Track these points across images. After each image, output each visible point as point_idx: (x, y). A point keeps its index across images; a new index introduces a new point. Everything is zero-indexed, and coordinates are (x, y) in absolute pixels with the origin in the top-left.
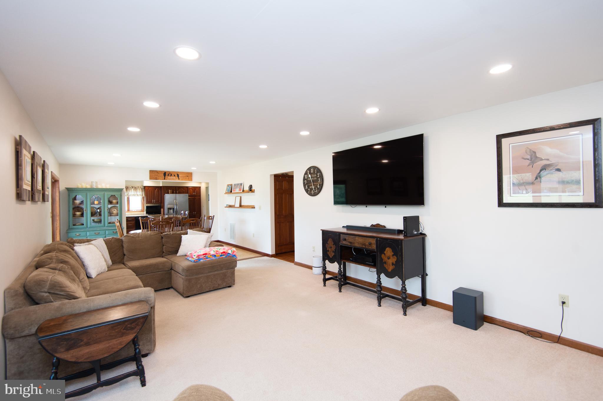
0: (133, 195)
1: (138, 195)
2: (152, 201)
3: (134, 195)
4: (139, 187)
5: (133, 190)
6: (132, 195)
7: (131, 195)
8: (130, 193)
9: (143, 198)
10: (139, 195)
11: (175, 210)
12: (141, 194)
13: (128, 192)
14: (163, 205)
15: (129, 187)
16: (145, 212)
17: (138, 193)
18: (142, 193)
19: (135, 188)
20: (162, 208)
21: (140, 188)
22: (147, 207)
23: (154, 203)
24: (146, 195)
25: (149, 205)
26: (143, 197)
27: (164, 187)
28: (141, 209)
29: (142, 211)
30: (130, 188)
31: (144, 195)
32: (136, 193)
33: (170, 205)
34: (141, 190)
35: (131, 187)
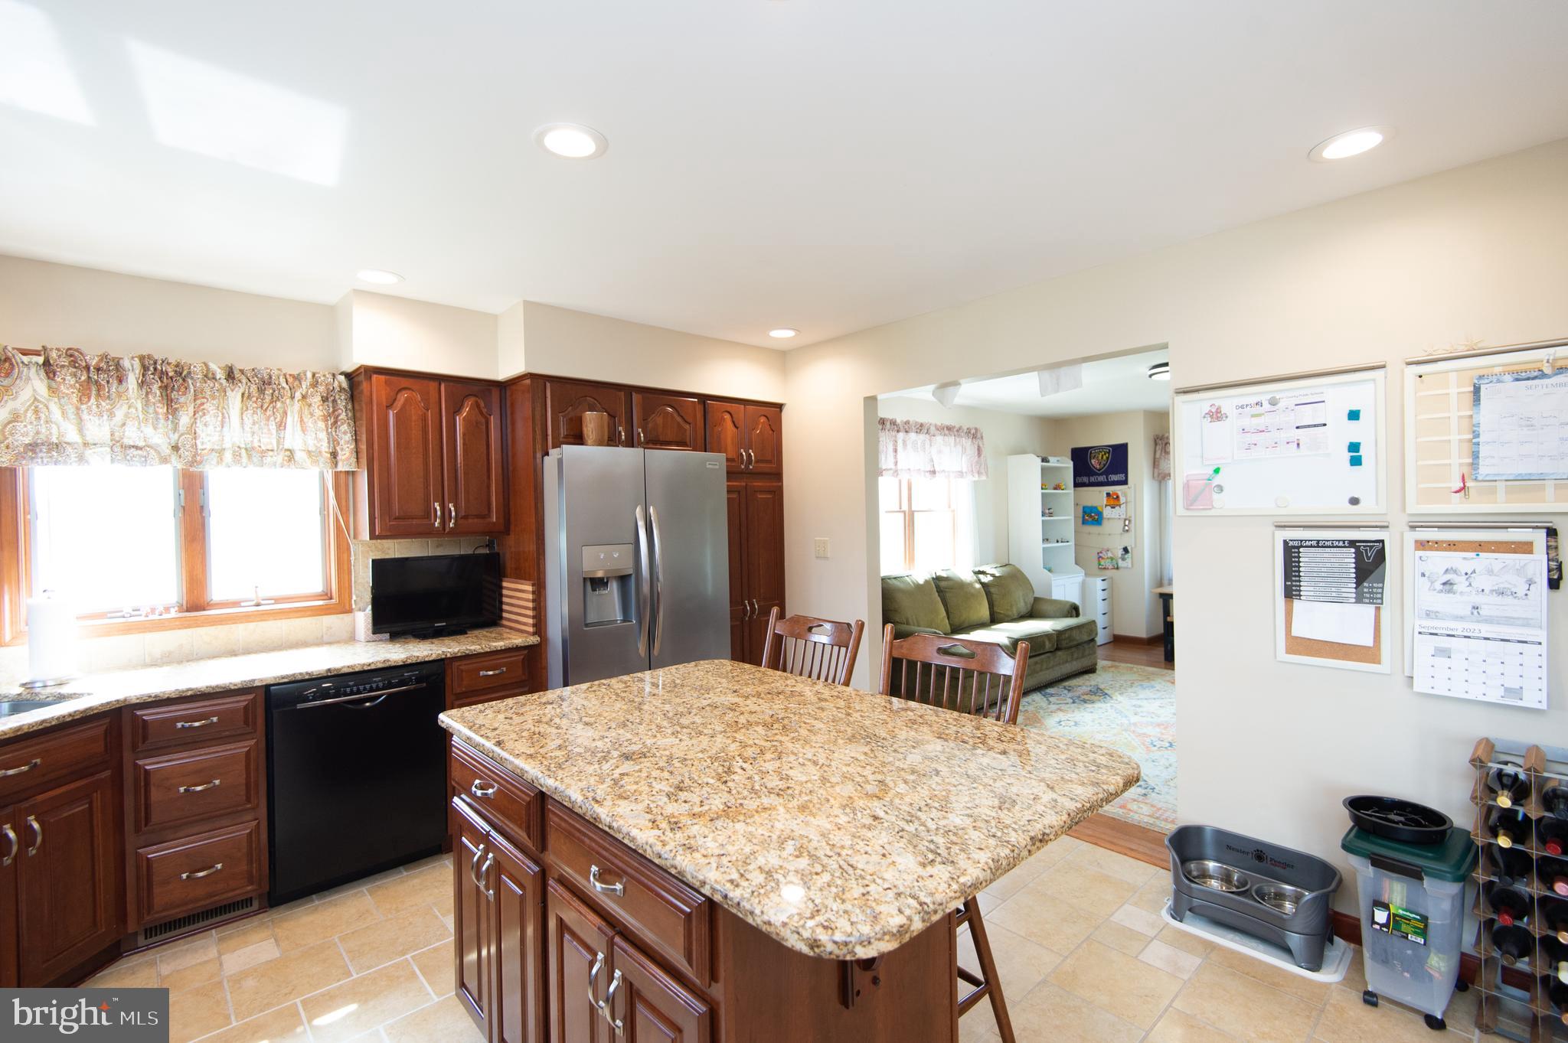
0: (237, 456)
1: (291, 455)
2: (428, 513)
3: (252, 454)
4: (298, 378)
5: (234, 397)
6: (228, 456)
7: (221, 452)
8: (208, 435)
9: (343, 482)
10: (300, 456)
11: (646, 588)
12: (325, 447)
13: (185, 419)
14: (532, 548)
15: (198, 371)
16: (362, 618)
17: (294, 438)
18: (334, 442)
19: (265, 383)
20: (520, 575)
21: (315, 384)
22: (380, 568)
23: (443, 532)
24: (373, 454)
25: (396, 549)
26: (337, 475)
27: (537, 381)
28: (318, 588)
29: (336, 603)
30: (209, 376)
31: (346, 461)
32: (267, 438)
33: (602, 552)
34: (318, 409)
35: (220, 375)
